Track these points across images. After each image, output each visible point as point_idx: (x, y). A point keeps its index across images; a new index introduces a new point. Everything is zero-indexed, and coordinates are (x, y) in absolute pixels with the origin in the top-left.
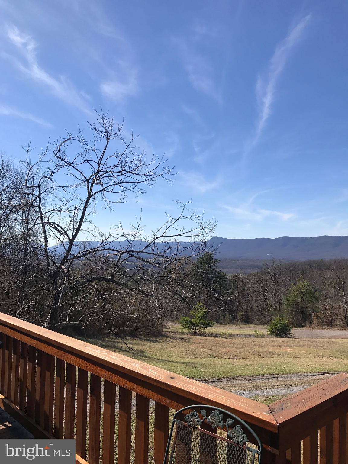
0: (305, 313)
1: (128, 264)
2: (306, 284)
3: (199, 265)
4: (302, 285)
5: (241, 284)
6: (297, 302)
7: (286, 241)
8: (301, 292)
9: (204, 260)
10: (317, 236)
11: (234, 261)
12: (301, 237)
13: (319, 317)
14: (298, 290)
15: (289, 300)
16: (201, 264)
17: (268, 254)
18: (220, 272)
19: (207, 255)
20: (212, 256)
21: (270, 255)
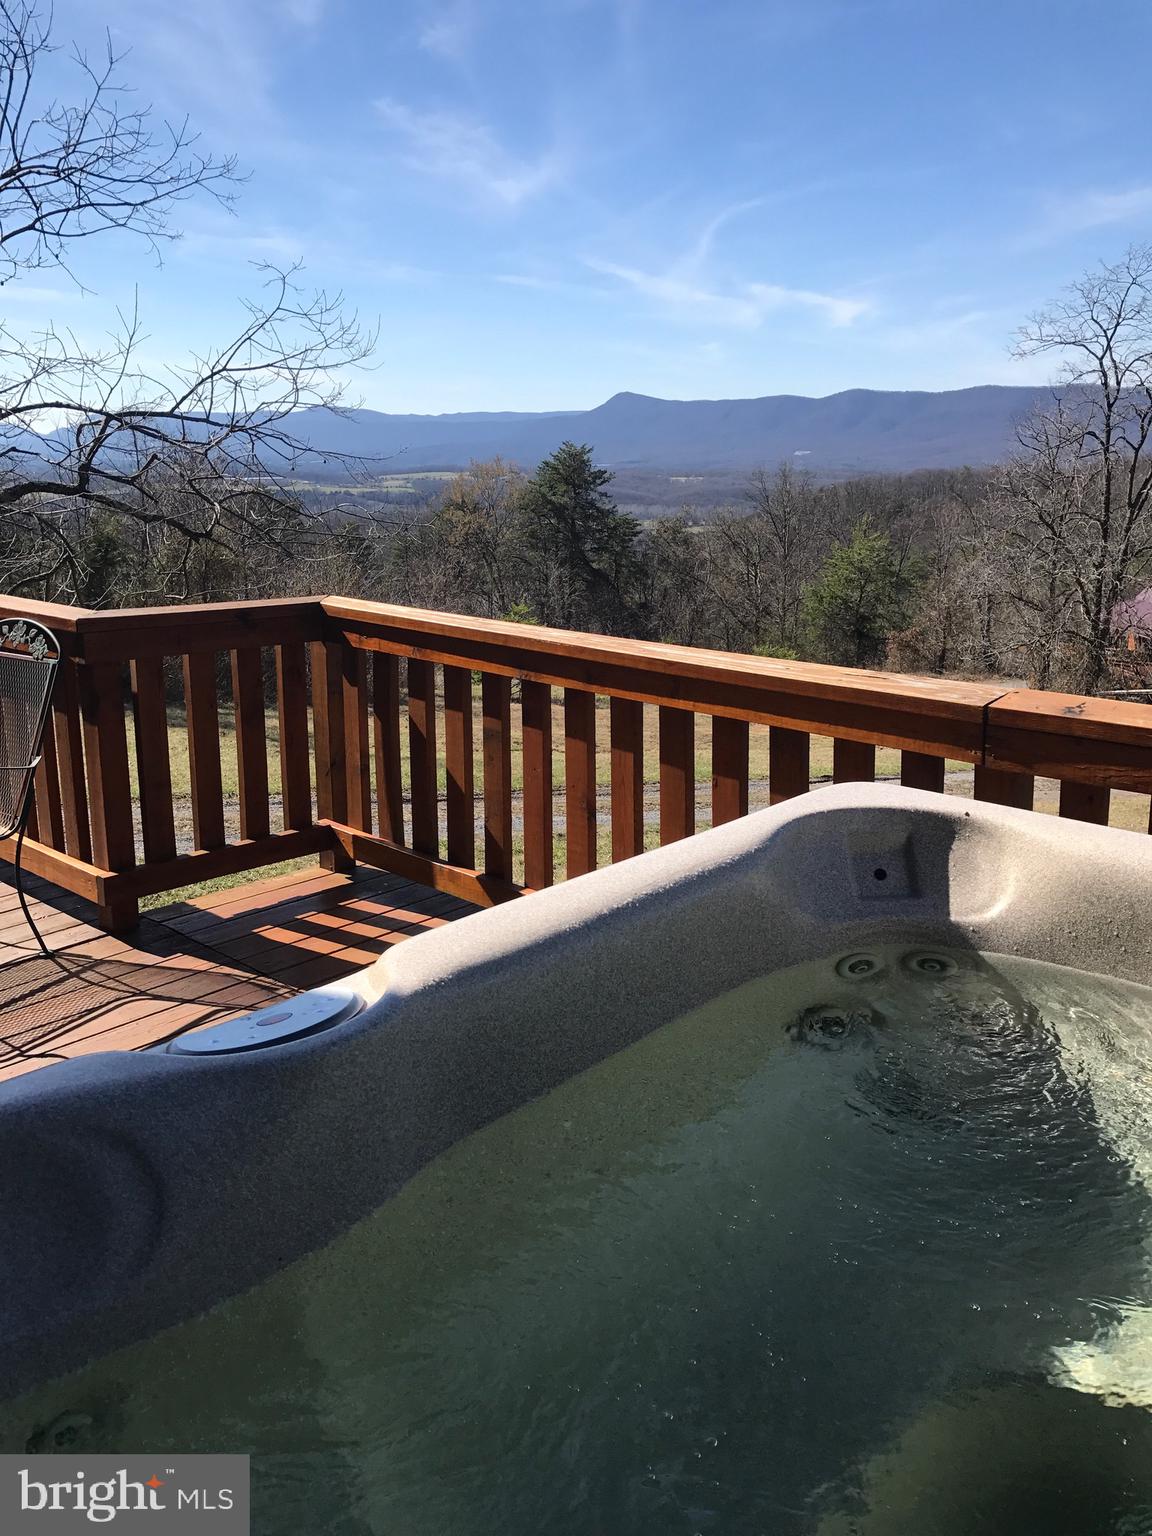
0: (867, 636)
1: (324, 494)
2: (878, 544)
3: (544, 490)
4: (865, 547)
5: (680, 551)
6: (845, 602)
7: (860, 406)
8: (860, 570)
9: (559, 473)
10: (962, 388)
11: (683, 479)
12: (909, 390)
13: (904, 646)
14: (851, 563)
15: (822, 598)
16: (551, 487)
17: (797, 453)
18: (611, 512)
19: (571, 455)
20: (585, 457)
21: (803, 455)
